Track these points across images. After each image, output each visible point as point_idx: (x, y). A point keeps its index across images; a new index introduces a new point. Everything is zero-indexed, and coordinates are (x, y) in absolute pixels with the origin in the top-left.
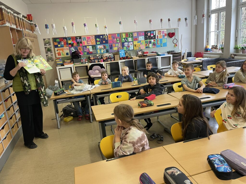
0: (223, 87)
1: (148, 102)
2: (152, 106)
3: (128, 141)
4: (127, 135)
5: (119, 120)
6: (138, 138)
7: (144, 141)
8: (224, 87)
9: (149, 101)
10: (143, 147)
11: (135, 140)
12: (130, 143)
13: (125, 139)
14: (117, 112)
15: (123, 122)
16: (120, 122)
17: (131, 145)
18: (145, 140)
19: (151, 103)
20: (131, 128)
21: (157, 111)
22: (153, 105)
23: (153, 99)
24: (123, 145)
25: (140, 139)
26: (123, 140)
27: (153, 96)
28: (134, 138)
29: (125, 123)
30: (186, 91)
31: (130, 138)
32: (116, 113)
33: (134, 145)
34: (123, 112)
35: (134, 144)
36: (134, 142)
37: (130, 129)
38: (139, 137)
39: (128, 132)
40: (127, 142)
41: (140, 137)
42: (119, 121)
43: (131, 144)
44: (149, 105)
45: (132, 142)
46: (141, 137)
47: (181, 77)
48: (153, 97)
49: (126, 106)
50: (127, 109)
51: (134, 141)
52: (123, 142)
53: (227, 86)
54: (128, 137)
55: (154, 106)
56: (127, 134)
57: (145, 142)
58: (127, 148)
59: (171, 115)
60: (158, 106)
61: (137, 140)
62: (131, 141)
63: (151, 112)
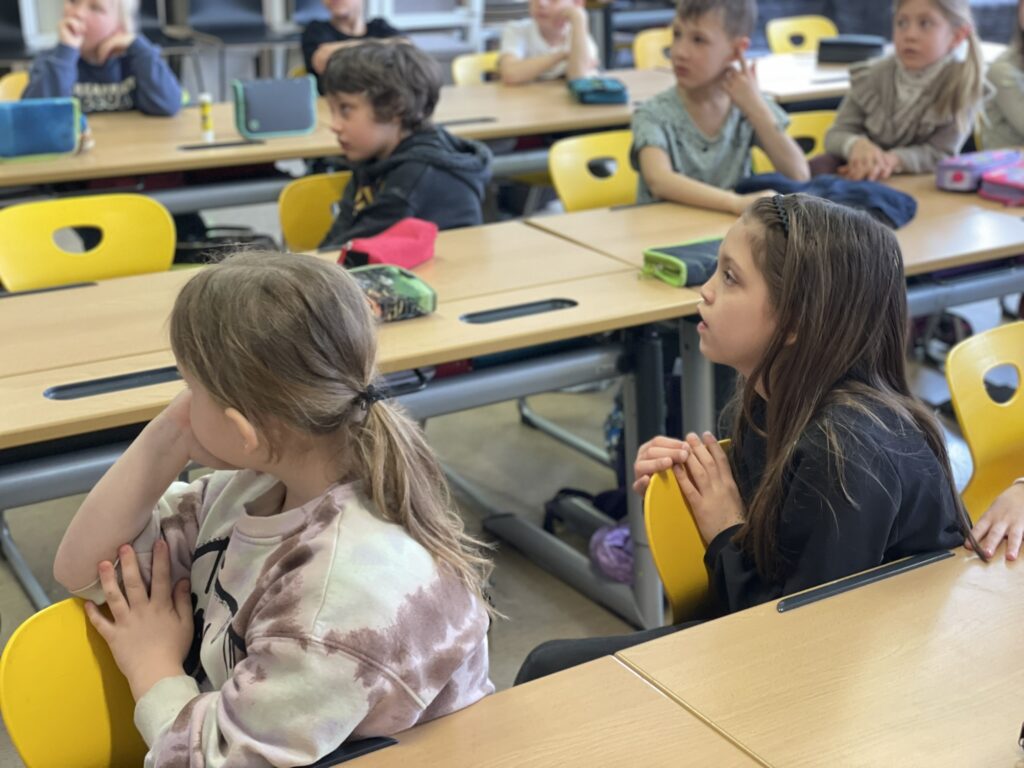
0: (940, 179)
1: (382, 287)
2: (419, 315)
3: (318, 632)
4: (305, 572)
5: (234, 414)
6: (408, 596)
7: (456, 626)
8: (949, 175)
9: (389, 275)
10: (443, 686)
11: (382, 624)
12: (332, 645)
13: (285, 607)
14: (204, 339)
15: (276, 432)
16: (243, 437)
17: (348, 665)
18: (467, 624)
19: (411, 294)
20: (342, 507)
21: (461, 362)
22: (428, 307)
23: (417, 257)
24: (261, 676)
25: (428, 615)
26: (260, 628)
27: (414, 234)
28: (368, 602)
29: (299, 434)
30: (664, 200)
31: (337, 598)
32: (194, 353)
33: (368, 668)
34: (261, 334)
35: (367, 653)
36: (371, 634)
37: (326, 515)
38: (420, 589)
39: (310, 543)
40: (304, 642)
41: (426, 587)
42: (233, 422)
43: (338, 656)
44: (398, 311)
45: (354, 635)
46: (433, 588)
47: (597, 92)
48: (411, 241)
49: (287, 274)
50: (297, 303)
51: (372, 627)
52: (257, 644)
53: (969, 168)
54: (314, 593)
55: (440, 318)
56: (296, 560)
57: (466, 637)
58: (305, 703)
59: (520, 408)
60: (474, 318)
61: (400, 614)
62: (345, 628)
63: (417, 372)
